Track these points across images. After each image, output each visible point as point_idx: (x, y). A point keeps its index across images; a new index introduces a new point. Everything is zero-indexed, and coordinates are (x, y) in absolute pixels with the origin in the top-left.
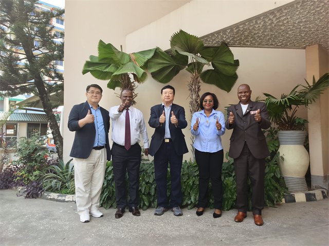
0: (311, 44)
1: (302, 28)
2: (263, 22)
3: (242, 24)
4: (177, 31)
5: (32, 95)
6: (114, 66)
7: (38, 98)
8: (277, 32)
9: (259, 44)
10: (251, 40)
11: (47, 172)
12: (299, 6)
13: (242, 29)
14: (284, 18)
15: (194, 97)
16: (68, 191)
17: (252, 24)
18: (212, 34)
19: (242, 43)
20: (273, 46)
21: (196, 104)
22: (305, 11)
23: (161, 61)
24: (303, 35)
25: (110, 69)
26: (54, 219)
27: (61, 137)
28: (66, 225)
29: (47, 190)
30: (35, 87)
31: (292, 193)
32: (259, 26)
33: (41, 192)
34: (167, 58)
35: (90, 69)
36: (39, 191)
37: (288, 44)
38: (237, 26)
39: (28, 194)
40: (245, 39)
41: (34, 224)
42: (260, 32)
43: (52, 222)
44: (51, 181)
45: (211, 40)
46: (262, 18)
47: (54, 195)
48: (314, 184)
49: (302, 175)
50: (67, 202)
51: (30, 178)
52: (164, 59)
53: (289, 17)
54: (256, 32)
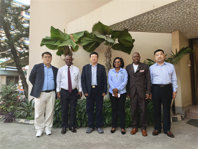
0: (175, 30)
1: (169, 21)
2: (147, 17)
3: (135, 18)
5: (9, 58)
6: (59, 42)
7: (13, 61)
8: (155, 23)
9: (145, 30)
10: (141, 27)
11: (18, 106)
12: (167, 9)
13: (135, 21)
14: (159, 15)
15: (108, 61)
16: (31, 118)
17: (141, 18)
18: (118, 24)
19: (136, 29)
20: (153, 31)
21: (109, 65)
22: (170, 12)
24: (170, 25)
26: (22, 135)
27: (27, 84)
28: (29, 139)
29: (18, 117)
30: (11, 54)
32: (145, 20)
33: (14, 119)
34: (92, 37)
35: (45, 43)
36: (13, 118)
37: (162, 30)
38: (132, 19)
39: (6, 120)
40: (137, 27)
42: (146, 23)
44: (21, 112)
45: (118, 27)
46: (146, 15)
47: (22, 120)
48: (177, 112)
50: (31, 124)
51: (8, 110)
52: (90, 38)
53: (162, 15)
54: (143, 23)
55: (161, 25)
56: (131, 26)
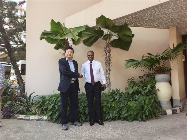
0: (172, 26)
1: (170, 16)
2: (150, 12)
3: (138, 13)
4: (100, 15)
8: (156, 18)
9: (145, 25)
10: (141, 22)
11: (16, 101)
12: (172, 3)
13: (138, 16)
14: (163, 10)
15: (107, 55)
16: (31, 114)
17: (144, 13)
18: (120, 18)
19: (136, 24)
20: (152, 27)
21: (109, 59)
22: (175, 7)
23: (89, 33)
24: (170, 21)
25: (58, 37)
26: (26, 132)
29: (17, 113)
30: (5, 48)
31: (165, 110)
32: (148, 14)
33: (13, 115)
34: (92, 32)
35: (45, 37)
36: (11, 114)
37: (160, 26)
38: (135, 14)
39: (4, 116)
40: (138, 22)
41: (12, 136)
42: (147, 18)
43: (25, 134)
44: (20, 108)
45: (119, 22)
46: (151, 9)
47: (22, 116)
49: (169, 99)
50: (31, 120)
51: (5, 106)
52: (91, 32)
53: (165, 10)
54: (145, 18)
55: (161, 21)
56: (132, 21)
